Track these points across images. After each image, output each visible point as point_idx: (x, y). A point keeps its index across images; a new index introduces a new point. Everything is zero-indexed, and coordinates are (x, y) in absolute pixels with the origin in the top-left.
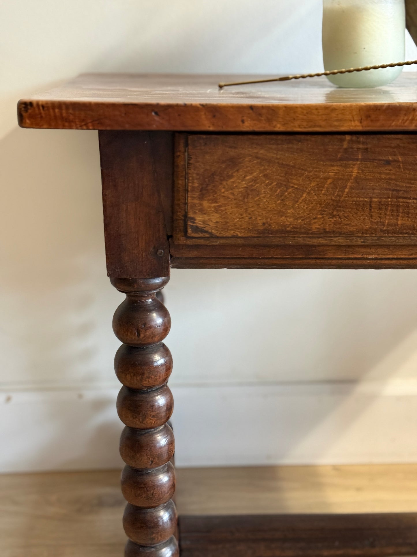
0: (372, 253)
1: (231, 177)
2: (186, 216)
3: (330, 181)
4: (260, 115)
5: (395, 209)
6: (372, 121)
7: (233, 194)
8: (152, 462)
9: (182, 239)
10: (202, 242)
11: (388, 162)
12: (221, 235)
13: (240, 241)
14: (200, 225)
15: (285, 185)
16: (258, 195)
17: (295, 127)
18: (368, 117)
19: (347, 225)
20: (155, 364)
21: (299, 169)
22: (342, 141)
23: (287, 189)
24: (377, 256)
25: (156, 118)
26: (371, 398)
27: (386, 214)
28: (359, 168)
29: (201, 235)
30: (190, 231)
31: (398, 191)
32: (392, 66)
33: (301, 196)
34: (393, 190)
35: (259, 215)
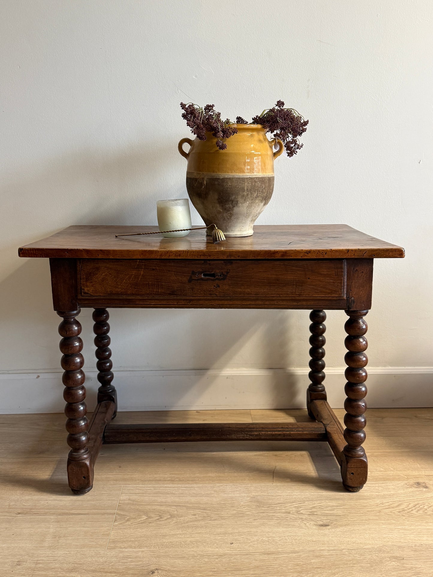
0: (153, 302)
1: (97, 274)
2: (81, 288)
3: (133, 276)
4: (104, 253)
5: (157, 286)
6: (144, 255)
7: (98, 280)
8: (74, 384)
9: (80, 296)
10: (87, 298)
11: (153, 269)
12: (94, 295)
13: (102, 298)
14: (86, 291)
15: (117, 277)
16: (107, 281)
17: (117, 257)
18: (142, 254)
19: (141, 291)
20: (75, 345)
21: (122, 271)
22: (136, 262)
23: (118, 279)
24: (155, 303)
25: (67, 254)
26: (215, 377)
27: (154, 288)
28: (143, 271)
29: (87, 295)
30: (83, 293)
31: (158, 280)
32: (184, 230)
33: (123, 281)
34: (156, 279)
35: (108, 288)
